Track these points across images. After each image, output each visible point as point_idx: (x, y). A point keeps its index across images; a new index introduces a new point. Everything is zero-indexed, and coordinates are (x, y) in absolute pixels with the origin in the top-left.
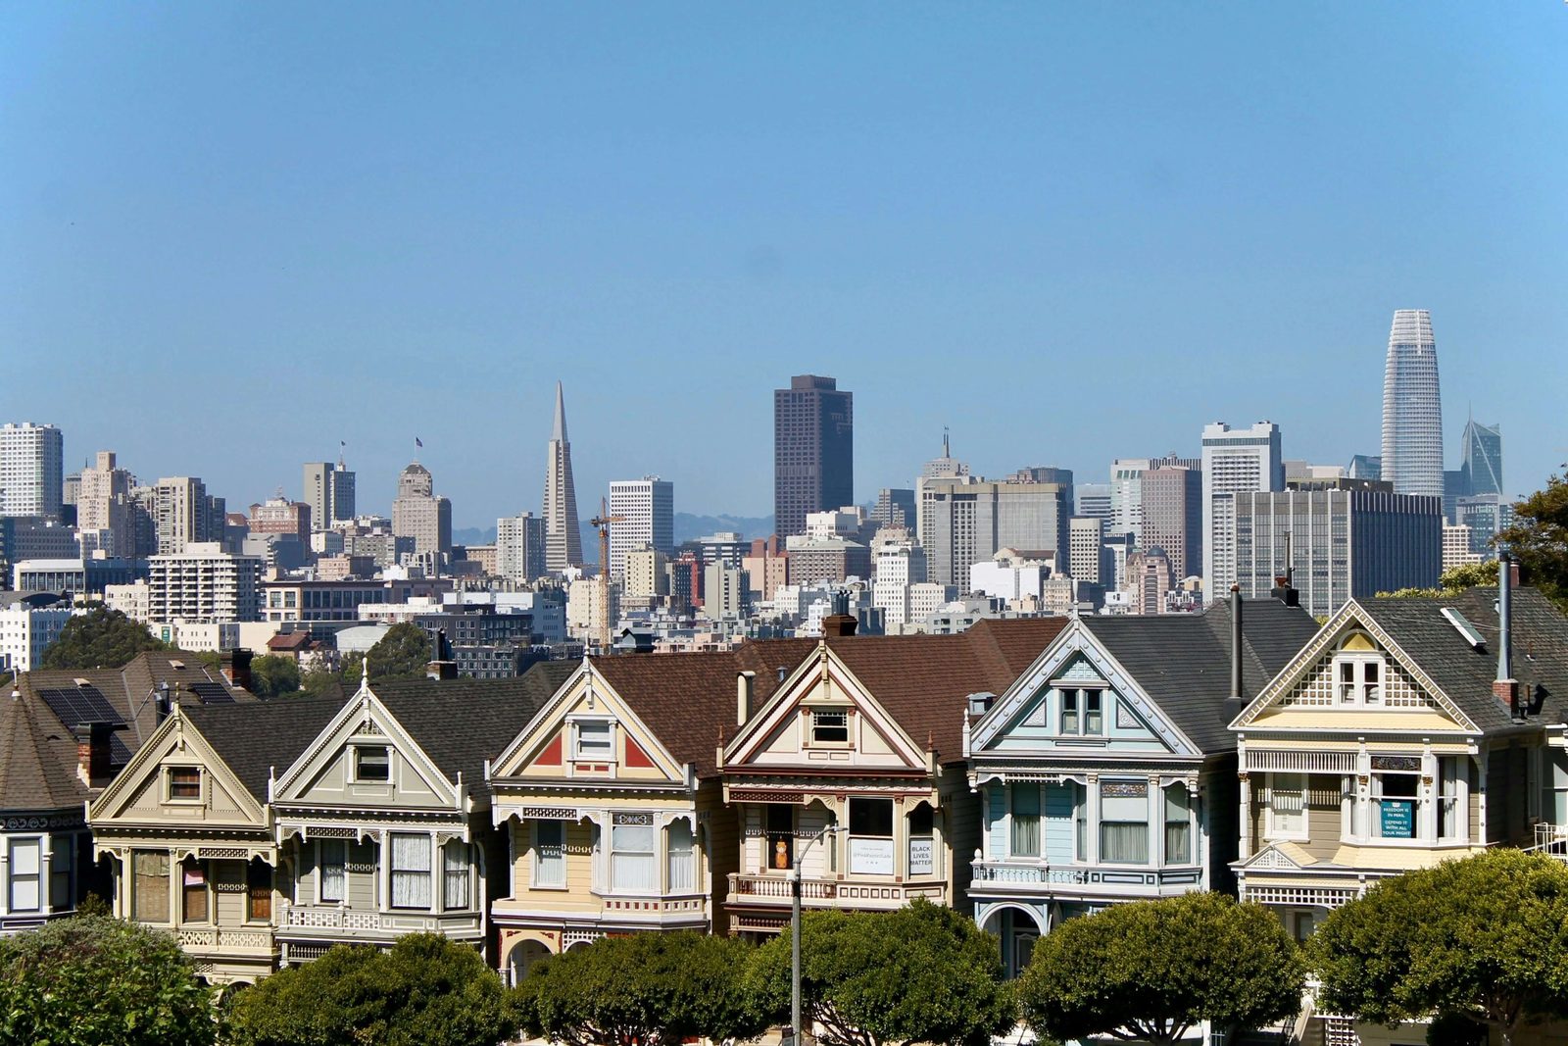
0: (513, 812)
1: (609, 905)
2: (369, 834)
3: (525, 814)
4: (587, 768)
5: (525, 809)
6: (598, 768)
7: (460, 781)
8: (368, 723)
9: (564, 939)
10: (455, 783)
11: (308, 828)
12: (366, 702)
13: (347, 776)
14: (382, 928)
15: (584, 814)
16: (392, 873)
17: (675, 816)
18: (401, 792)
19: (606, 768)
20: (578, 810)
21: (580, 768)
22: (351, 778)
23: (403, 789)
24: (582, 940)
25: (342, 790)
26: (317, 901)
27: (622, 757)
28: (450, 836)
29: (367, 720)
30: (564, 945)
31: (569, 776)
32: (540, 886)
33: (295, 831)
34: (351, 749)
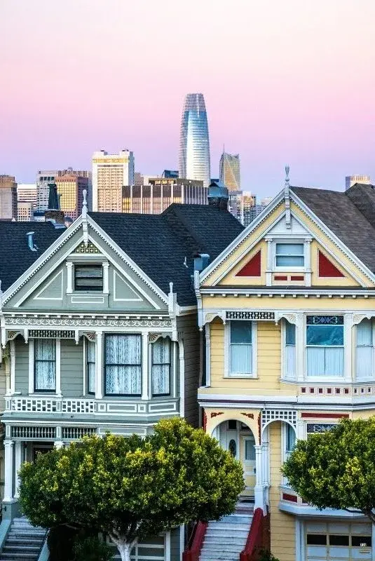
0: (216, 315)
1: (304, 390)
2: (85, 335)
3: (227, 317)
4: (285, 278)
5: (227, 313)
6: (293, 278)
7: (171, 290)
8: (86, 244)
9: (262, 419)
10: (167, 292)
11: (29, 331)
12: (85, 227)
13: (66, 287)
14: (97, 411)
15: (281, 315)
16: (106, 366)
17: (364, 317)
18: (115, 300)
19: (301, 278)
20: (276, 312)
21: (277, 278)
22: (70, 289)
23: (116, 298)
24: (279, 419)
25: (62, 299)
26: (31, 390)
27: (316, 269)
28: (159, 336)
29: (86, 241)
30: (262, 423)
31: (269, 284)
32: (234, 375)
33: (17, 334)
34: (69, 265)
